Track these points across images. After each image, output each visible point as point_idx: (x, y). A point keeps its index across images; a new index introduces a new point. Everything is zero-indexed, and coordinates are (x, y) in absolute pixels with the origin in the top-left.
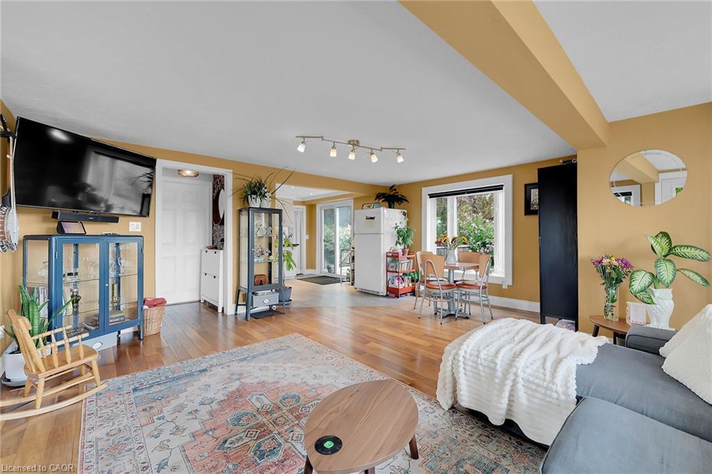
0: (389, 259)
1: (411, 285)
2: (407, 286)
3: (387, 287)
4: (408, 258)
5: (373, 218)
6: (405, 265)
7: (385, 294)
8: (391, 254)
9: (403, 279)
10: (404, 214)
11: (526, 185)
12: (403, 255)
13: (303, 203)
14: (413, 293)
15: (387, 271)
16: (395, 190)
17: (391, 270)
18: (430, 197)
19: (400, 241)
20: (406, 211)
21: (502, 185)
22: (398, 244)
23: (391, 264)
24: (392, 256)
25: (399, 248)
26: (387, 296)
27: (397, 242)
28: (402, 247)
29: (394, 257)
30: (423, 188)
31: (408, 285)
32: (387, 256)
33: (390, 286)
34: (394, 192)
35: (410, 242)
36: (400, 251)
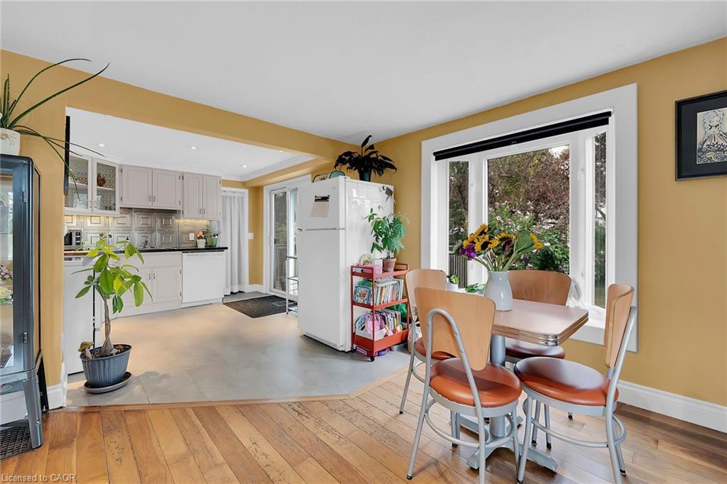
0: (357, 279)
1: (399, 329)
2: (390, 333)
3: (353, 334)
4: (395, 277)
5: (325, 199)
6: (387, 291)
7: (348, 349)
8: (359, 270)
9: (384, 318)
10: (389, 192)
11: (679, 105)
12: (384, 271)
13: (244, 184)
14: (404, 344)
15: (353, 303)
16: (372, 147)
17: (360, 300)
18: (437, 159)
19: (380, 244)
20: (391, 188)
21: (609, 114)
22: (376, 250)
23: (362, 290)
24: (362, 274)
25: (378, 257)
26: (353, 351)
27: (374, 246)
28: (384, 254)
29: (366, 274)
30: (423, 142)
31: (394, 331)
32: (353, 274)
33: (359, 333)
34: (370, 151)
35: (398, 243)
36: (378, 265)
